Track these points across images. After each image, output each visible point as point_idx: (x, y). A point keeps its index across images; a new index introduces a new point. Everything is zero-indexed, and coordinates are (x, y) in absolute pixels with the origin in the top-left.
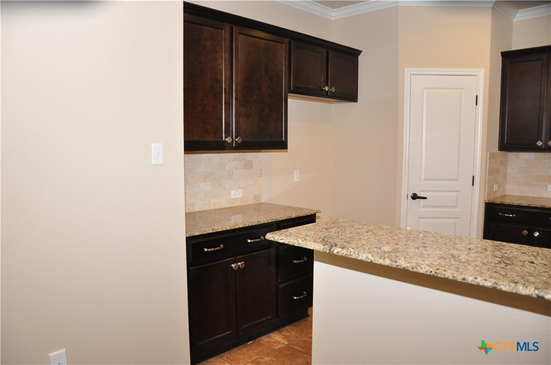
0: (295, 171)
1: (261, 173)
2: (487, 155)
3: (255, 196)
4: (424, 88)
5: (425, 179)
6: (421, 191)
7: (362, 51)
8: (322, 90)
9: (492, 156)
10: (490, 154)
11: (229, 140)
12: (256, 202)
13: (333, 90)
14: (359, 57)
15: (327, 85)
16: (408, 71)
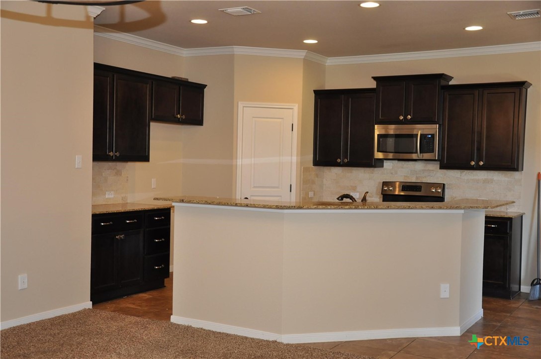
0: (153, 179)
1: (127, 180)
2: (301, 169)
3: (122, 198)
4: (253, 117)
5: (254, 187)
6: (251, 196)
7: (207, 85)
8: (175, 117)
9: (306, 170)
10: (304, 168)
11: (111, 154)
12: (124, 202)
13: (184, 117)
14: (205, 90)
15: (179, 114)
16: (241, 105)
